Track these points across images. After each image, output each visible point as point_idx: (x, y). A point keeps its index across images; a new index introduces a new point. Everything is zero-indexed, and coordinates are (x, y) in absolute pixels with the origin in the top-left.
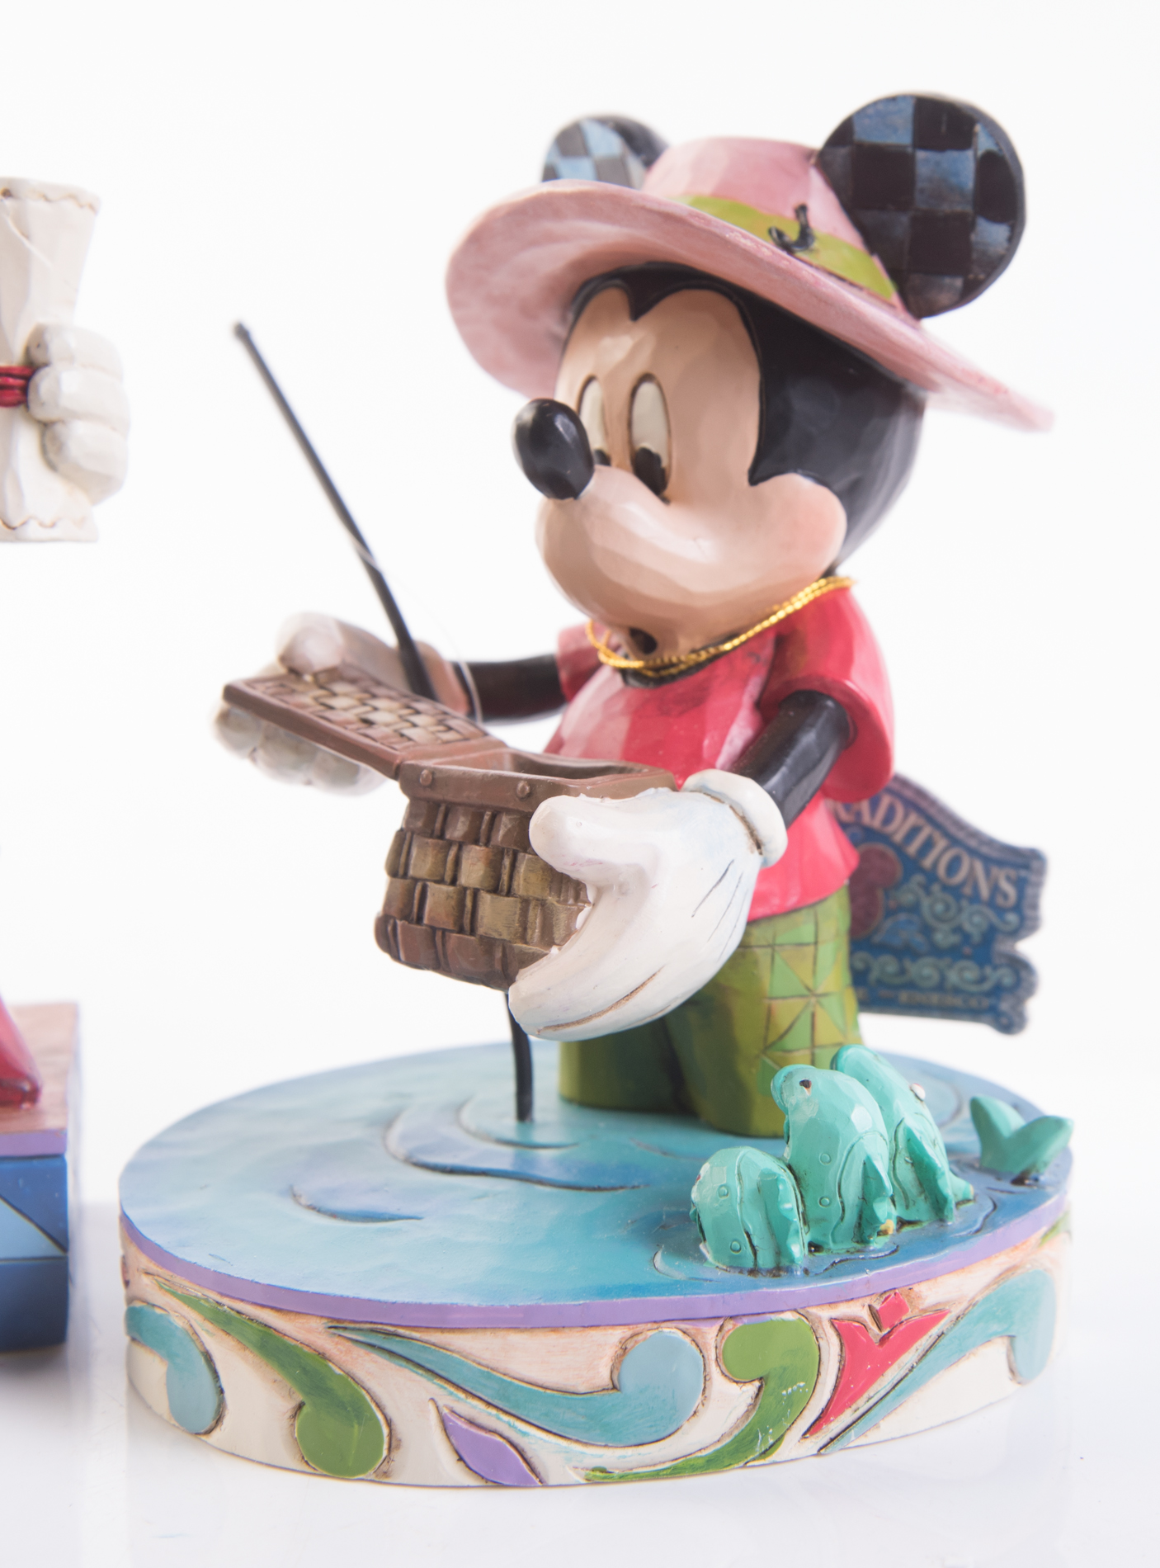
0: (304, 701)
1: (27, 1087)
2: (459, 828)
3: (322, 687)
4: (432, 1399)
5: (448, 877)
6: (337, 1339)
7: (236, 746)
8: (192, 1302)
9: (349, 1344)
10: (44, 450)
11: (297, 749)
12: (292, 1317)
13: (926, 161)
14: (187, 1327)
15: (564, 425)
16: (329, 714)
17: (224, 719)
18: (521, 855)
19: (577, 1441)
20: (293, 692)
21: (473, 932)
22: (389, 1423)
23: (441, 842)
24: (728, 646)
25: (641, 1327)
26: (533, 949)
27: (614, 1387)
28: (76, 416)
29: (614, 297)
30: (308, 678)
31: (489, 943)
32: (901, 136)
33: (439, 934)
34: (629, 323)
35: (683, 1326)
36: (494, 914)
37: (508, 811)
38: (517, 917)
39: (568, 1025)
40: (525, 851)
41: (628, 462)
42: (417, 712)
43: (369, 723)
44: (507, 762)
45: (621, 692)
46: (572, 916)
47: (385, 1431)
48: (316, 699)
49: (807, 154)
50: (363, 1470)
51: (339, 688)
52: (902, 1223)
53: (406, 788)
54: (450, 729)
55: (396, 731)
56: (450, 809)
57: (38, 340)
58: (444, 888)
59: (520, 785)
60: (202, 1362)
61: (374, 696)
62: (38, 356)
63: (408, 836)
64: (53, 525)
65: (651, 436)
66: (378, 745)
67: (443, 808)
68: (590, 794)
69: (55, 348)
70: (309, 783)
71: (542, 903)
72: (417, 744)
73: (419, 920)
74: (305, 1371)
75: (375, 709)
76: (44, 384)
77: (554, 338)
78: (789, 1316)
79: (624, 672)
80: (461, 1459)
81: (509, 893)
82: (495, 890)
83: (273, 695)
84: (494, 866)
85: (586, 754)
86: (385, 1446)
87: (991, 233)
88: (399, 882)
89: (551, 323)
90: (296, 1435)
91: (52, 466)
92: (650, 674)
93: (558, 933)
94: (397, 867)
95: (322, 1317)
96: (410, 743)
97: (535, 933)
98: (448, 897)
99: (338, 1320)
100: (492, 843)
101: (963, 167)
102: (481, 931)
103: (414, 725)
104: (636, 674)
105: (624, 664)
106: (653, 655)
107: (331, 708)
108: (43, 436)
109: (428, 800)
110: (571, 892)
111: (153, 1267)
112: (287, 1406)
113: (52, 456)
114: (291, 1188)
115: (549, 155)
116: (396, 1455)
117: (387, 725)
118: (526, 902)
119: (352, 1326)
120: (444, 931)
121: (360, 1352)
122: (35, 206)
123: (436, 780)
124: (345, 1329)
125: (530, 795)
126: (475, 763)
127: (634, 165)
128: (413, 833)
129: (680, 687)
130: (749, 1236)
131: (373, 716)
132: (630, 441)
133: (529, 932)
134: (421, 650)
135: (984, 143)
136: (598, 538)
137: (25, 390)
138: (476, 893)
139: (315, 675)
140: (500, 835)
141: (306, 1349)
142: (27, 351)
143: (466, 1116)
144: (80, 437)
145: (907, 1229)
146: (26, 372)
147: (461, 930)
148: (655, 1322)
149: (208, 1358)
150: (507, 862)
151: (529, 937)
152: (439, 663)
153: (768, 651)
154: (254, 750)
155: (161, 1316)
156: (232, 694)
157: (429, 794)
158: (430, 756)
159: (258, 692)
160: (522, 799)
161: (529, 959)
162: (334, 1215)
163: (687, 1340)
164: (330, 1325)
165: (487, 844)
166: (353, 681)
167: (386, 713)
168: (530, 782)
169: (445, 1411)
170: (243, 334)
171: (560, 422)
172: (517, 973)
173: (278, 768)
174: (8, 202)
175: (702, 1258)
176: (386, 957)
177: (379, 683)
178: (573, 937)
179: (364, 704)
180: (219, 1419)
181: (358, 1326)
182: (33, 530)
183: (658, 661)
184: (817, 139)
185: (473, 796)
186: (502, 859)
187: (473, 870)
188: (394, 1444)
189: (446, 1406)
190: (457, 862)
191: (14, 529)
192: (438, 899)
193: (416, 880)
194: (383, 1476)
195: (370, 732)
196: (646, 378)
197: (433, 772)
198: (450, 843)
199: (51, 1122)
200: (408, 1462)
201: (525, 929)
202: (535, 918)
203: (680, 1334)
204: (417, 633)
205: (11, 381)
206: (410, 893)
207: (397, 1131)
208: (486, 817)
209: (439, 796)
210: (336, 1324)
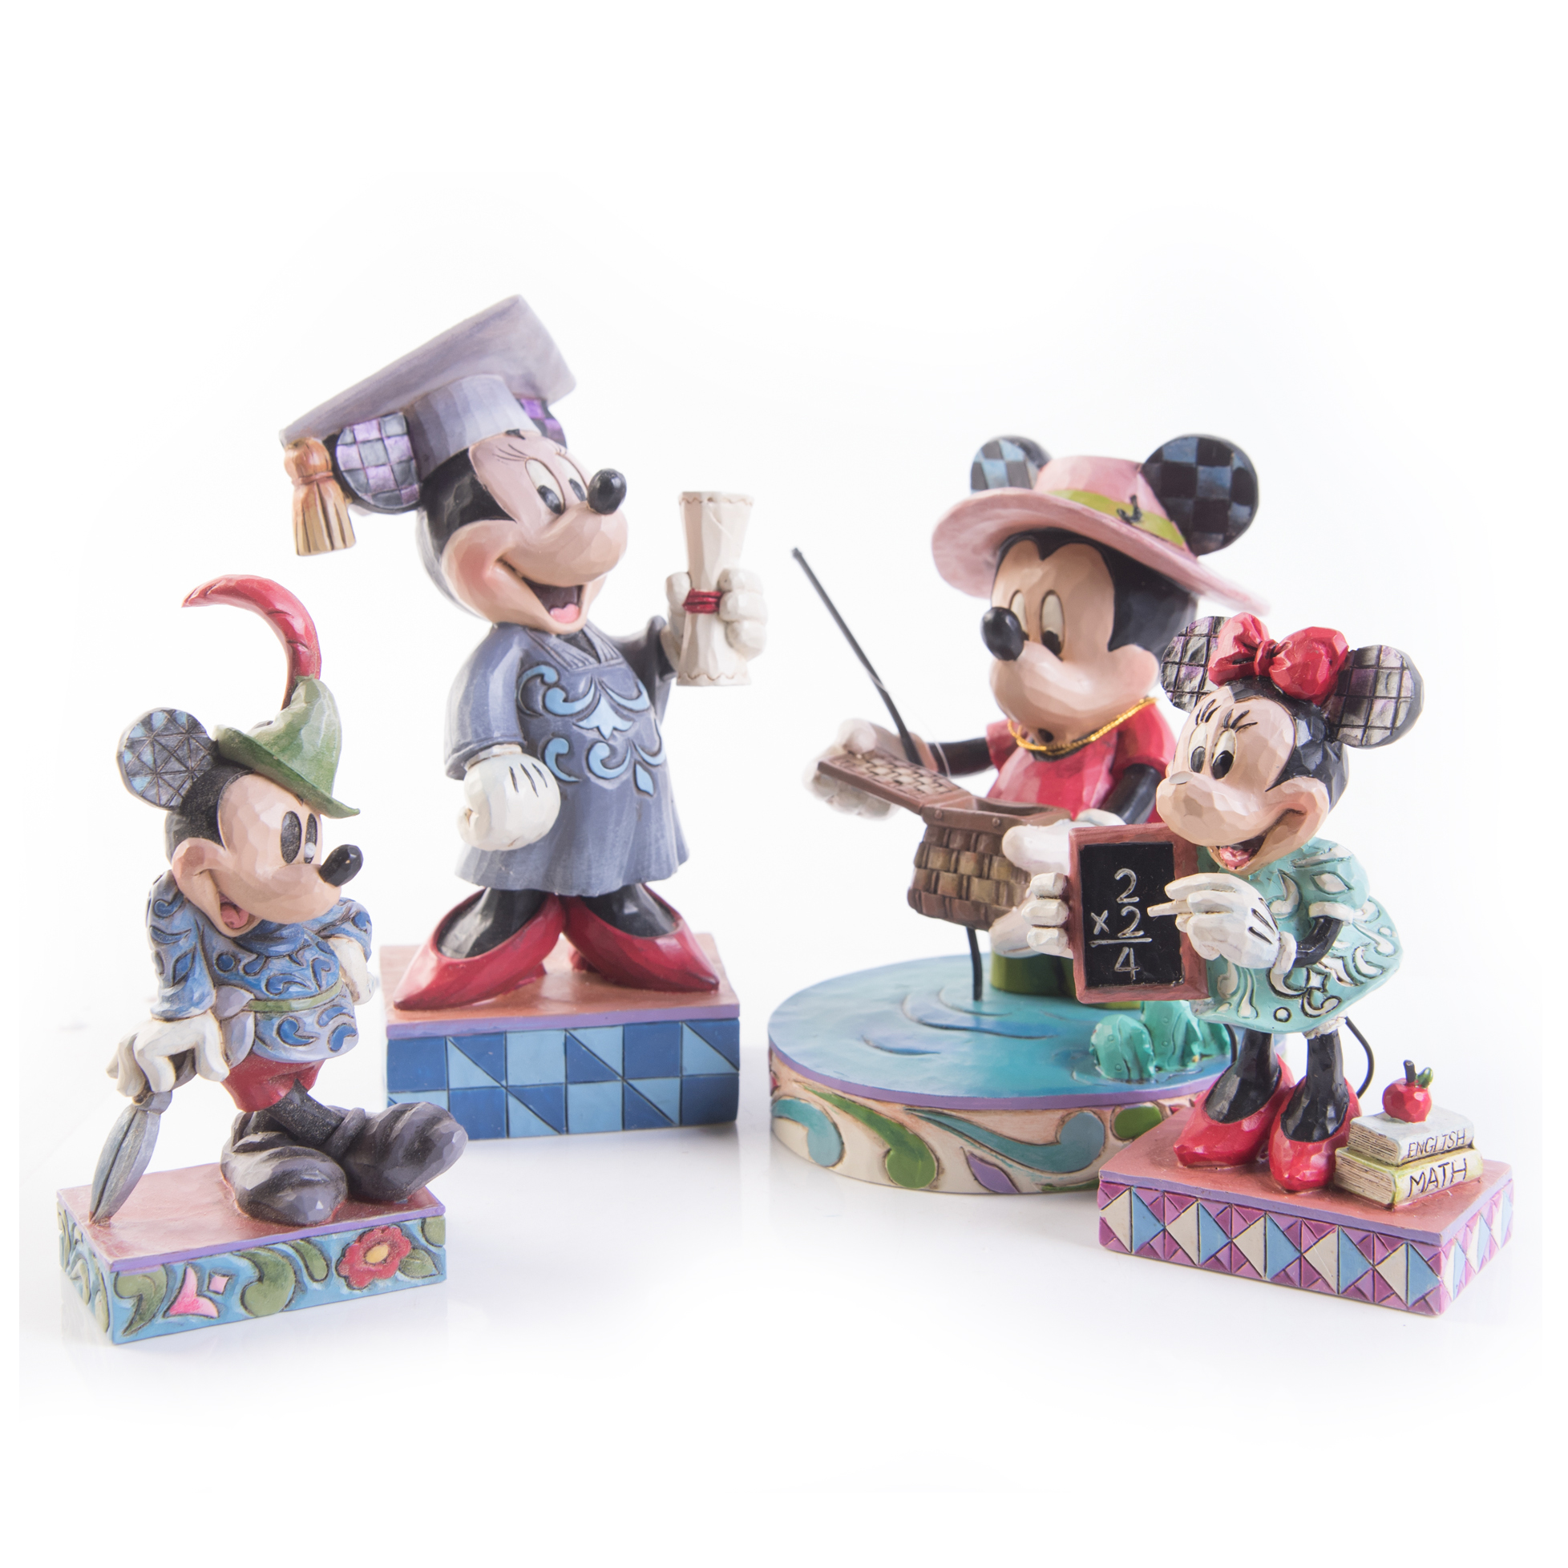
0: (862, 770)
1: (713, 981)
2: (957, 843)
3: (868, 762)
4: (962, 1148)
5: (952, 868)
6: (910, 1116)
7: (822, 794)
8: (823, 1096)
9: (917, 1118)
10: (727, 637)
11: (858, 797)
12: (885, 1104)
13: (1203, 472)
14: (822, 1110)
16: (877, 778)
17: (817, 779)
18: (995, 858)
19: (1038, 1170)
20: (854, 765)
21: (967, 898)
22: (938, 1160)
23: (947, 850)
24: (1093, 738)
25: (1071, 1111)
26: (1003, 908)
27: (1058, 1142)
28: (745, 618)
29: (1028, 545)
30: (859, 756)
31: (977, 905)
32: (1190, 458)
33: (947, 901)
34: (1039, 561)
35: (1094, 1109)
36: (979, 889)
37: (987, 834)
38: (993, 891)
39: (1021, 949)
40: (997, 855)
41: (1039, 638)
42: (922, 776)
43: (899, 783)
44: (974, 805)
45: (1032, 765)
46: (1024, 891)
47: (936, 1164)
48: (867, 769)
49: (1136, 466)
50: (923, 1185)
51: (877, 762)
52: (1202, 1056)
53: (925, 820)
54: (941, 785)
55: (915, 787)
56: (952, 831)
57: (725, 577)
58: (950, 875)
59: (994, 820)
60: (832, 1128)
61: (896, 766)
62: (725, 586)
63: (927, 846)
64: (733, 678)
65: (1053, 624)
66: (908, 796)
67: (947, 831)
68: (1032, 824)
69: (735, 581)
70: (859, 814)
71: (1007, 883)
72: (928, 795)
73: (935, 892)
74: (892, 1132)
75: (900, 775)
76: (729, 602)
77: (988, 564)
78: (1149, 1105)
79: (1034, 752)
80: (976, 1179)
81: (988, 878)
82: (980, 876)
83: (845, 767)
84: (980, 863)
85: (1017, 799)
86: (936, 1172)
87: (1239, 511)
88: (923, 871)
89: (988, 557)
90: (886, 1166)
91: (731, 645)
92: (1050, 754)
93: (1016, 900)
94: (921, 862)
95: (902, 1104)
96: (923, 795)
97: (1004, 900)
98: (953, 880)
99: (911, 1106)
100: (978, 850)
101: (1225, 476)
102: (973, 898)
103: (923, 784)
104: (1040, 753)
105: (1034, 747)
106: (1052, 743)
107: (876, 774)
108: (726, 629)
109: (939, 827)
110: (1023, 878)
111: (800, 1078)
112: (881, 1151)
113: (731, 640)
114: (862, 1036)
115: (977, 456)
116: (942, 1177)
117: (910, 784)
118: (998, 883)
119: (919, 1108)
120: (951, 898)
121: (923, 1123)
122: (725, 506)
123: (945, 815)
124: (915, 1110)
125: (1000, 825)
126: (959, 805)
127: (1031, 467)
128: (930, 844)
129: (1068, 761)
130: (1126, 1062)
131: (901, 779)
132: (1041, 627)
133: (1000, 899)
134: (913, 738)
135: (1237, 463)
136: (1028, 682)
137: (718, 604)
138: (969, 878)
139: (863, 755)
140: (981, 847)
141: (893, 1121)
142: (718, 583)
143: (943, 996)
144: (746, 628)
145: (1205, 1059)
146: (719, 595)
147: (960, 898)
148: (1080, 1107)
149: (835, 1126)
150: (987, 861)
151: (1000, 901)
152: (922, 744)
153: (1114, 740)
154: (833, 797)
155: (805, 1104)
157: (940, 823)
158: (936, 801)
159: (837, 765)
160: (996, 827)
161: (1000, 914)
162: (891, 1051)
163: (1096, 1117)
164: (906, 1108)
165: (975, 851)
166: (882, 758)
167: (906, 775)
168: (1000, 818)
169: (968, 1154)
170: (797, 555)
171: (1008, 620)
172: (993, 921)
173: (846, 807)
174: (711, 505)
175: (1098, 1075)
176: (913, 912)
177: (896, 759)
178: (1024, 902)
179: (893, 772)
180: (840, 1158)
181: (922, 1109)
182: (723, 680)
183: (1055, 747)
184: (1142, 457)
185: (967, 826)
186: (984, 859)
187: (967, 864)
188: (940, 1170)
189: (969, 1151)
190: (957, 861)
191: (713, 680)
192: (947, 882)
193: (932, 870)
194: (933, 1188)
195: (902, 788)
196: (1050, 592)
197: (943, 812)
198: (953, 851)
199: (724, 1001)
200: (947, 1180)
201: (998, 898)
202: (1004, 892)
203: (1092, 1114)
204: (910, 727)
205: (711, 600)
206: (929, 877)
207: (908, 1005)
208: (974, 836)
209: (945, 824)
210: (910, 1108)
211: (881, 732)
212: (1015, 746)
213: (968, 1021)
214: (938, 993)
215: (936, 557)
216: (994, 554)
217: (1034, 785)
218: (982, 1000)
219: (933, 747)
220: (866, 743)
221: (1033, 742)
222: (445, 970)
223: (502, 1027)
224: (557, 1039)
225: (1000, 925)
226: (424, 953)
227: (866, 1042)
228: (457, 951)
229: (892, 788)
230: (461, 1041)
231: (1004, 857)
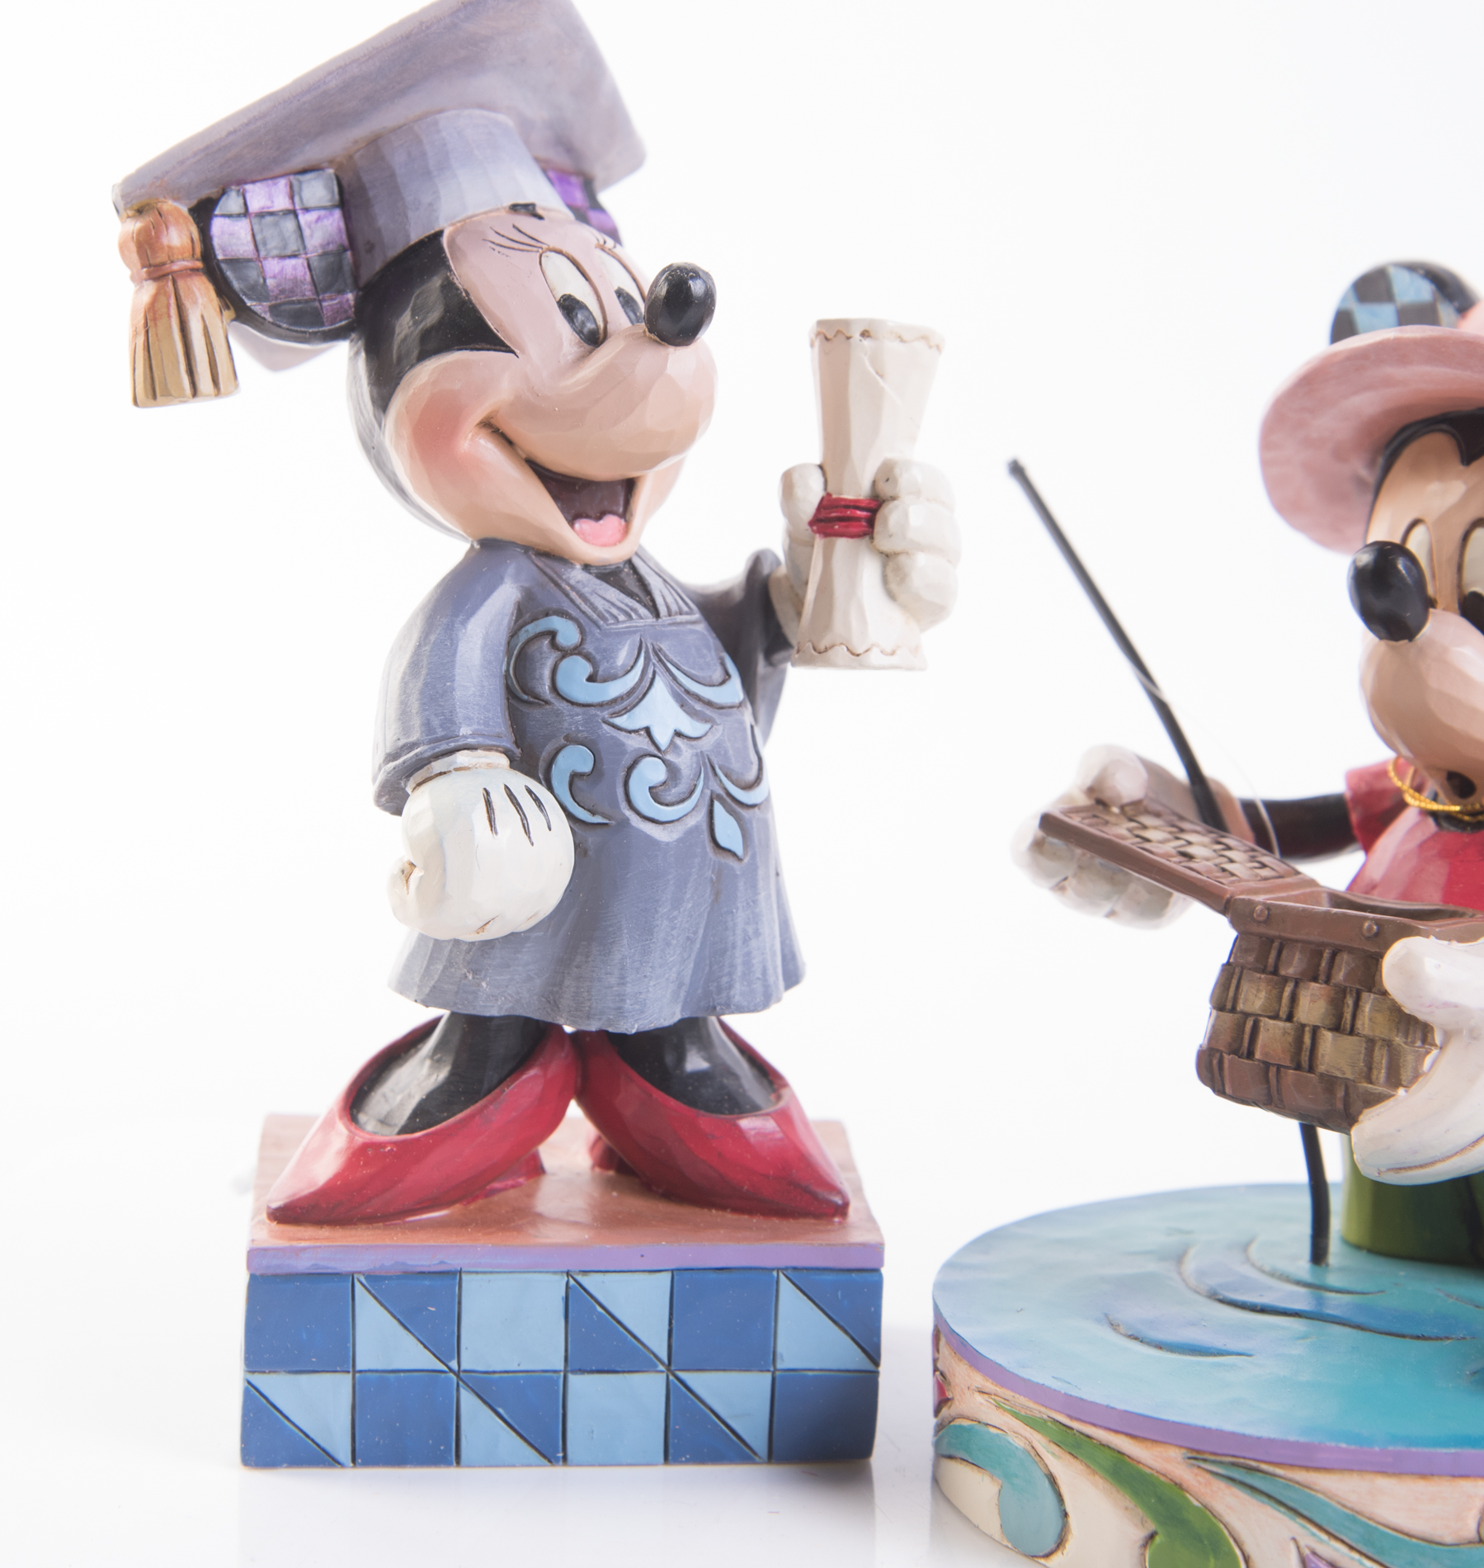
0: (1120, 831)
1: (838, 1200)
2: (1293, 966)
3: (1131, 820)
4: (1294, 1539)
5: (1283, 1013)
6: (1196, 1471)
8: (1031, 1422)
9: (1208, 1476)
10: (885, 580)
11: (1111, 880)
12: (1149, 1444)
14: (1029, 1448)
15: (1406, 567)
16: (1147, 845)
17: (1038, 846)
18: (1365, 995)
20: (1107, 823)
21: (1311, 1069)
22: (1247, 1560)
23: (1275, 978)
26: (1379, 1089)
27: (1481, 1541)
28: (921, 548)
29: (1439, 441)
30: (1115, 810)
31: (1330, 1082)
33: (1273, 1070)
36: (1334, 1052)
37: (1351, 950)
38: (1362, 1056)
39: (1410, 1168)
40: (1370, 991)
42: (1229, 848)
43: (1189, 857)
44: (1325, 898)
45: (1433, 837)
46: (1420, 1059)
48: (1130, 830)
51: (1147, 820)
53: (1234, 923)
54: (1264, 866)
55: (1216, 865)
56: (1284, 944)
57: (887, 472)
58: (1281, 1024)
59: (1366, 925)
60: (1046, 1483)
61: (1182, 830)
62: (885, 489)
63: (1237, 970)
64: (893, 653)
66: (1205, 878)
67: (1276, 944)
69: (904, 481)
71: (1389, 1044)
72: (1240, 880)
73: (1250, 1054)
74: (1160, 1500)
75: (1189, 843)
76: (891, 517)
79: (1434, 815)
81: (1352, 1032)
82: (1337, 1028)
83: (1090, 825)
84: (1336, 1004)
88: (1228, 1017)
89: (1360, 468)
91: (891, 596)
92: (1467, 818)
93: (1405, 1075)
94: (1225, 998)
95: (1181, 1447)
96: (1234, 878)
97: (1381, 1074)
98: (1285, 1033)
99: (1198, 1451)
100: (1333, 981)
102: (1322, 1068)
103: (1231, 861)
104: (1449, 817)
105: (1435, 807)
106: (1471, 799)
107: (1148, 840)
108: (884, 566)
109: (1261, 936)
110: (1419, 1035)
111: (989, 1386)
112: (1138, 1534)
113: (893, 586)
114: (1106, 1315)
117: (1207, 859)
118: (1371, 1042)
119: (1213, 1458)
120: (1279, 1067)
121: (1220, 1486)
122: (892, 346)
123: (1272, 914)
124: (1205, 1460)
125: (1377, 934)
126: (1296, 899)
127: (1446, 311)
128: (1243, 968)
131: (1190, 850)
133: (1375, 1072)
134: (1213, 787)
137: (871, 522)
138: (1315, 1031)
139: (1122, 808)
140: (1340, 976)
141: (1162, 1478)
142: (874, 483)
143: (1253, 1251)
144: (922, 566)
146: (873, 505)
147: (1298, 1067)
149: (1053, 1479)
150: (1350, 1001)
151: (1374, 1077)
152: (1229, 799)
154: (1066, 879)
155: (997, 1435)
156: (1049, 823)
157: (1262, 930)
158: (1256, 892)
159: (1075, 821)
160: (1368, 938)
161: (1373, 1100)
162: (1160, 1346)
164: (1190, 1455)
165: (1327, 982)
166: (1158, 815)
167: (1201, 845)
168: (1377, 922)
169: (1307, 1552)
170: (1017, 470)
172: (1360, 1113)
174: (866, 342)
176: (1208, 1091)
177: (1182, 818)
178: (1420, 1079)
179: (1178, 838)
180: (1060, 1543)
181: (1219, 1458)
182: (874, 657)
183: (1478, 806)
185: (1315, 937)
186: (1345, 997)
187: (1312, 1005)
189: (1308, 1547)
190: (1294, 999)
191: (858, 655)
192: (1273, 1037)
193: (1246, 1015)
195: (1192, 865)
197: (1268, 907)
198: (1286, 980)
199: (857, 1236)
201: (1370, 1069)
202: (1381, 1058)
204: (1208, 769)
205: (859, 513)
206: (1240, 1027)
207: (1190, 1265)
208: (1327, 954)
209: (1272, 932)
210: (1194, 1455)
211: (1156, 773)
212: (1402, 806)
213: (1301, 1299)
214: (1245, 1247)
215: (1266, 464)
216: (1371, 464)
217: (1438, 872)
218: (1327, 1265)
219: (1249, 807)
220: (1129, 786)
221: (1435, 798)
222: (362, 1154)
223: (454, 1263)
224: (554, 1288)
225: (1371, 1123)
226: (328, 1125)
227: (1114, 1326)
228: (384, 1122)
229: (1177, 865)
230: (377, 1282)
231: (1385, 993)
